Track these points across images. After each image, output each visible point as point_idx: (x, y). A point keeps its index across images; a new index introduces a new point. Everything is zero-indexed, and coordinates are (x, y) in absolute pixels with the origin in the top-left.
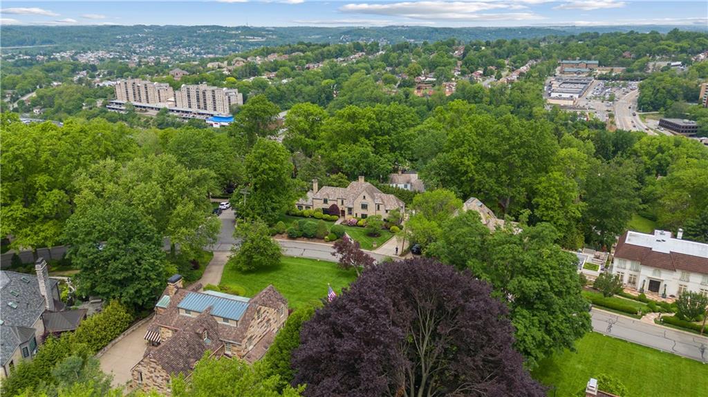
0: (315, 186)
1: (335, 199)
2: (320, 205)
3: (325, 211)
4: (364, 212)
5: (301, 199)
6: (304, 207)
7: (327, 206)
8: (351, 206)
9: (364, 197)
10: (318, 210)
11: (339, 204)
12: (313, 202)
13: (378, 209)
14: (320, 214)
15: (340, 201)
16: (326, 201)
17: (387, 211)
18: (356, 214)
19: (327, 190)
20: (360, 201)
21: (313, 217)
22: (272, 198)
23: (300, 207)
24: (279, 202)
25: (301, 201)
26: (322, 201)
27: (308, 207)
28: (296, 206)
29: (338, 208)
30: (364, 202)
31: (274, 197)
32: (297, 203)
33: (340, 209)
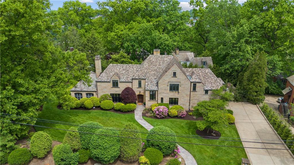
0: (98, 64)
1: (129, 79)
2: (107, 90)
3: (116, 98)
4: (174, 95)
5: (79, 84)
6: (84, 94)
7: (118, 91)
8: (154, 88)
9: (175, 74)
10: (104, 98)
11: (135, 86)
12: (96, 86)
13: (194, 89)
14: (109, 103)
15: (136, 83)
16: (115, 84)
17: (207, 92)
18: (162, 99)
19: (114, 69)
20: (168, 79)
21: (99, 107)
22: (15, 86)
23: (78, 94)
24: (36, 91)
25: (81, 86)
26: (111, 84)
27: (90, 94)
28: (73, 94)
29: (134, 93)
30: (174, 81)
31: (21, 81)
32: (73, 89)
33: (137, 93)
